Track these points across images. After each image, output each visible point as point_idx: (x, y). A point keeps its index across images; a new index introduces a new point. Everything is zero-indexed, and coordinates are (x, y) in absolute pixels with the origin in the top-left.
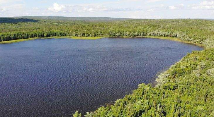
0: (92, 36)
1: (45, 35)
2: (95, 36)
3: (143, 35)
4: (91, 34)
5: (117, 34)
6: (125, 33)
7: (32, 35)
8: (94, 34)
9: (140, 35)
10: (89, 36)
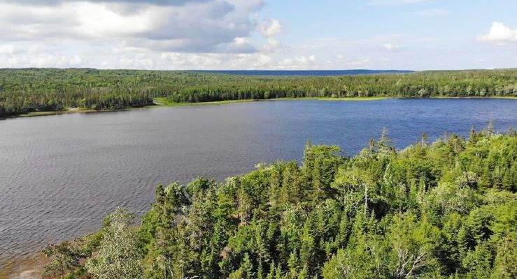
0: (363, 95)
1: (266, 94)
2: (370, 95)
3: (486, 94)
4: (360, 92)
5: (421, 92)
6: (440, 89)
7: (243, 94)
8: (367, 92)
9: (477, 92)
10: (356, 94)
